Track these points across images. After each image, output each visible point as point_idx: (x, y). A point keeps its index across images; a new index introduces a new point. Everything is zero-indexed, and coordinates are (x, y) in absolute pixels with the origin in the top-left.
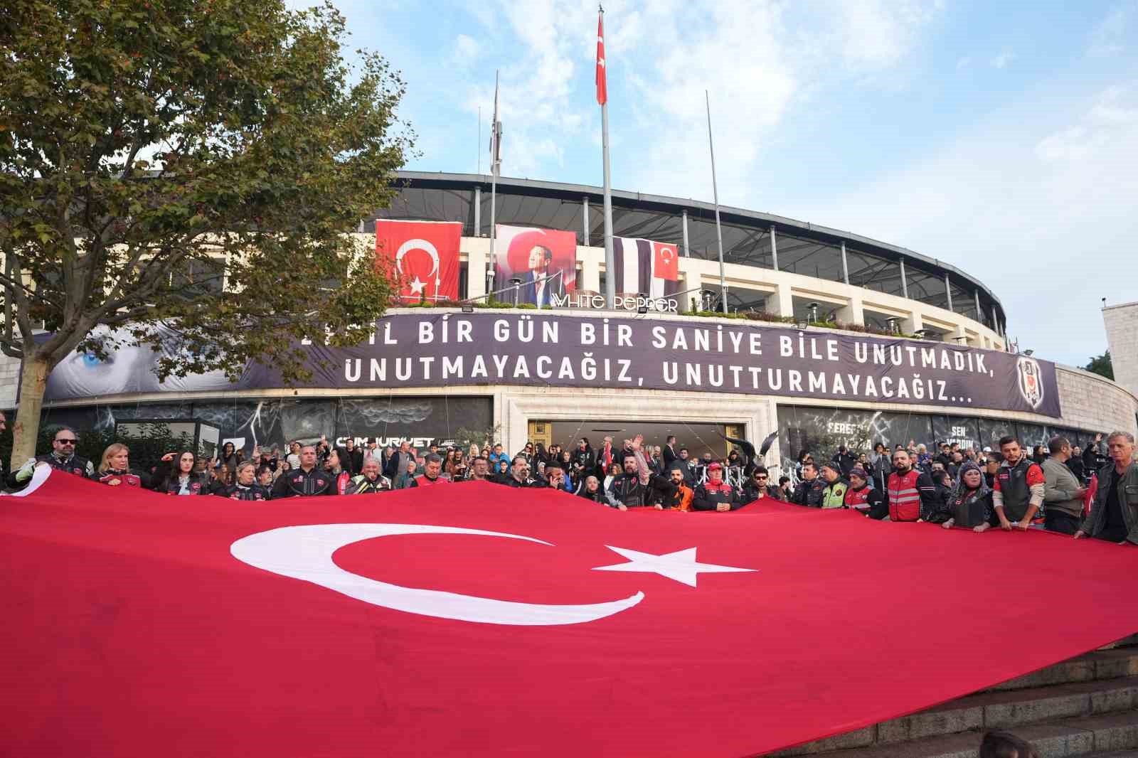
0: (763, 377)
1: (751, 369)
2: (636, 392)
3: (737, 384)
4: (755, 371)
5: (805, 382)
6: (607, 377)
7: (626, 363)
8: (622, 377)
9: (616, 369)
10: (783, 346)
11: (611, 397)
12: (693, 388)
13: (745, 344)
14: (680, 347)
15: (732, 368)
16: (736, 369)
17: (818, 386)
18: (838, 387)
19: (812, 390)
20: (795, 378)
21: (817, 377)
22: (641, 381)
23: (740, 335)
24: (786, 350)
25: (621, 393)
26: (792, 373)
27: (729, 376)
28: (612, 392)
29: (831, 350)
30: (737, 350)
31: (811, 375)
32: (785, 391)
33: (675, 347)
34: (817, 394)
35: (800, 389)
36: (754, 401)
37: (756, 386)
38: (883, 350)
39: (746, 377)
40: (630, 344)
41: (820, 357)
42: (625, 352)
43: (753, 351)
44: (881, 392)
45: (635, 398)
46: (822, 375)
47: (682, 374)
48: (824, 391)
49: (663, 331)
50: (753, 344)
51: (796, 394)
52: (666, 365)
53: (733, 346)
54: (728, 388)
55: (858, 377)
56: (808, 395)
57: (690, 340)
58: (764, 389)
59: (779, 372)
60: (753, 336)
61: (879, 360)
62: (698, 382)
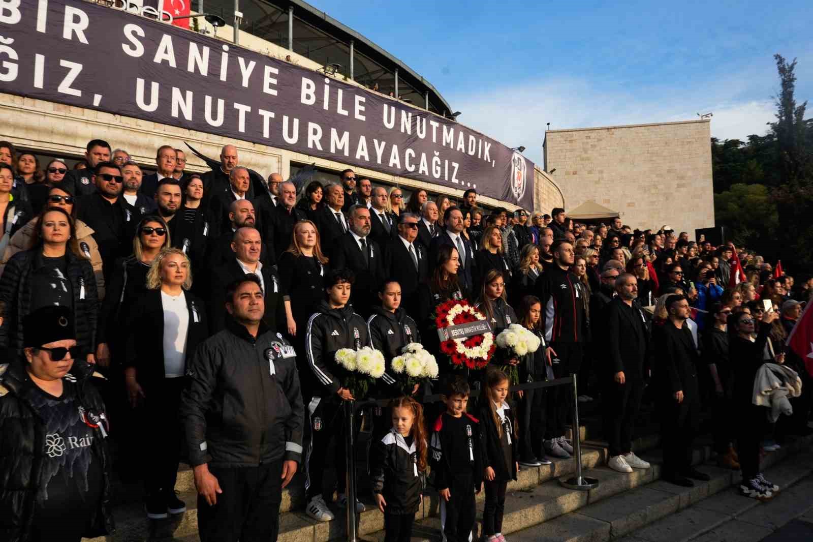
0: (276, 125)
1: (261, 112)
2: (89, 114)
3: (242, 128)
4: (267, 115)
5: (326, 140)
6: (39, 82)
7: (76, 69)
8: (65, 87)
9: (55, 74)
10: (304, 91)
11: (45, 114)
12: (180, 122)
13: (257, 76)
14: (165, 62)
15: (236, 106)
16: (243, 109)
17: (340, 147)
18: (362, 152)
19: (333, 150)
20: (315, 132)
21: (340, 136)
22: (97, 100)
23: (252, 64)
24: (308, 97)
25: (63, 110)
26: (312, 126)
27: (231, 115)
28: (48, 107)
29: (358, 108)
30: (245, 83)
31: (334, 132)
32: (301, 147)
33: (158, 59)
34: (338, 157)
35: (319, 148)
36: (263, 154)
37: (266, 134)
38: (410, 119)
39: (254, 120)
40: (83, 39)
41: (346, 113)
42: (73, 50)
43: (267, 90)
44: (405, 165)
45: (87, 122)
46: (346, 135)
47: (165, 100)
48: (346, 153)
49: (141, 32)
50: (268, 80)
51: (313, 153)
52: (140, 83)
53: (241, 77)
54: (229, 130)
55: (383, 144)
56: (328, 155)
57: (182, 55)
58: (276, 141)
59: (296, 122)
60: (268, 70)
61: (406, 130)
62: (188, 116)
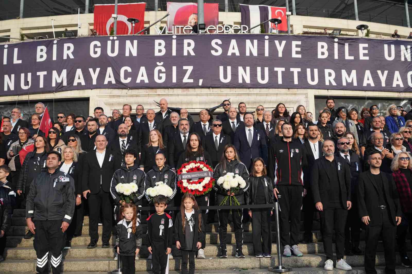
0: (302, 76)
1: (292, 69)
2: (198, 91)
3: (280, 82)
4: (296, 71)
5: (338, 78)
6: (174, 80)
7: (190, 69)
8: (186, 80)
9: (181, 74)
10: (320, 50)
11: (178, 95)
12: (244, 86)
13: (288, 49)
14: (234, 54)
15: (276, 69)
16: (280, 70)
17: (349, 81)
18: (368, 80)
19: (344, 84)
20: (330, 75)
21: (349, 74)
22: (201, 82)
23: (284, 42)
24: (323, 54)
25: (185, 91)
26: (327, 71)
27: (273, 75)
28: (179, 91)
29: (362, 52)
30: (280, 55)
31: (344, 72)
32: (321, 85)
33: (229, 54)
34: (350, 87)
35: (334, 84)
36: (295, 94)
37: (296, 82)
38: (409, 51)
39: (288, 76)
40: (192, 54)
41: (352, 58)
42: (189, 60)
43: (294, 55)
44: (407, 82)
45: (197, 95)
46: (354, 72)
47: (235, 75)
48: (355, 84)
49: (220, 42)
50: (294, 49)
51: (331, 87)
52: (221, 68)
53: (277, 51)
54: (272, 84)
55: (386, 72)
56: (341, 88)
57: (242, 48)
58: (304, 85)
59: (316, 71)
60: (294, 43)
61: (405, 59)
62: (248, 81)
